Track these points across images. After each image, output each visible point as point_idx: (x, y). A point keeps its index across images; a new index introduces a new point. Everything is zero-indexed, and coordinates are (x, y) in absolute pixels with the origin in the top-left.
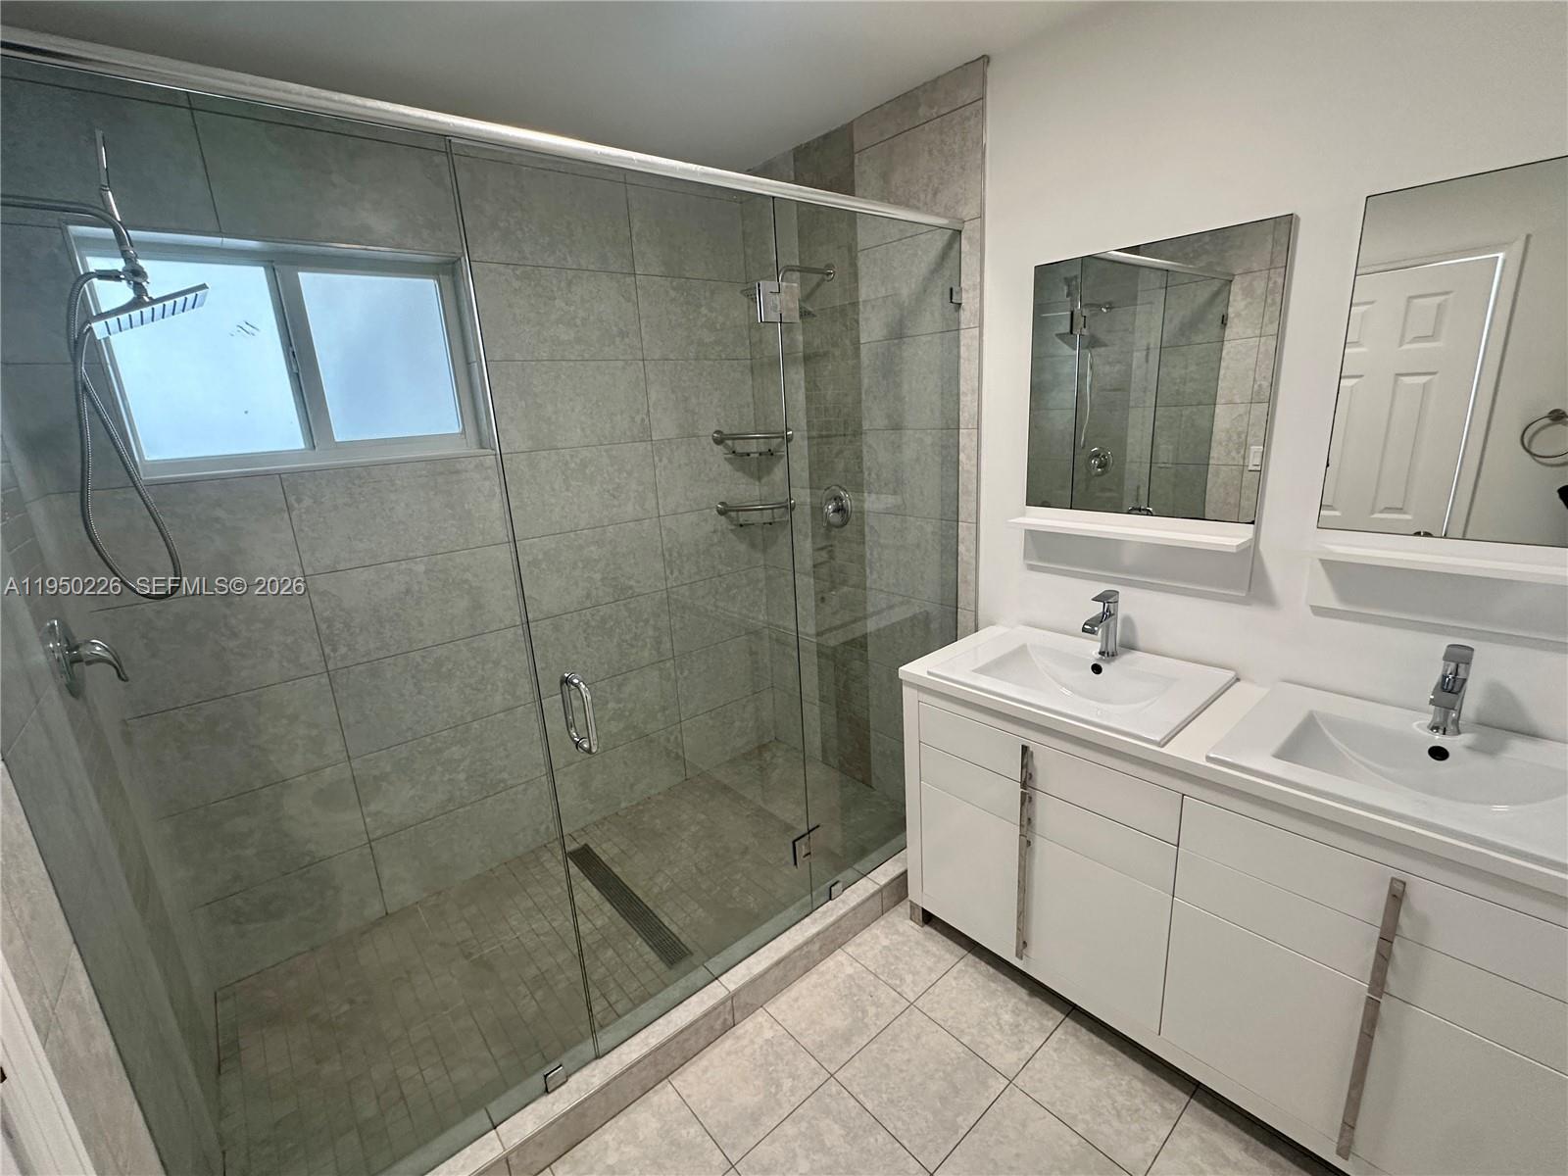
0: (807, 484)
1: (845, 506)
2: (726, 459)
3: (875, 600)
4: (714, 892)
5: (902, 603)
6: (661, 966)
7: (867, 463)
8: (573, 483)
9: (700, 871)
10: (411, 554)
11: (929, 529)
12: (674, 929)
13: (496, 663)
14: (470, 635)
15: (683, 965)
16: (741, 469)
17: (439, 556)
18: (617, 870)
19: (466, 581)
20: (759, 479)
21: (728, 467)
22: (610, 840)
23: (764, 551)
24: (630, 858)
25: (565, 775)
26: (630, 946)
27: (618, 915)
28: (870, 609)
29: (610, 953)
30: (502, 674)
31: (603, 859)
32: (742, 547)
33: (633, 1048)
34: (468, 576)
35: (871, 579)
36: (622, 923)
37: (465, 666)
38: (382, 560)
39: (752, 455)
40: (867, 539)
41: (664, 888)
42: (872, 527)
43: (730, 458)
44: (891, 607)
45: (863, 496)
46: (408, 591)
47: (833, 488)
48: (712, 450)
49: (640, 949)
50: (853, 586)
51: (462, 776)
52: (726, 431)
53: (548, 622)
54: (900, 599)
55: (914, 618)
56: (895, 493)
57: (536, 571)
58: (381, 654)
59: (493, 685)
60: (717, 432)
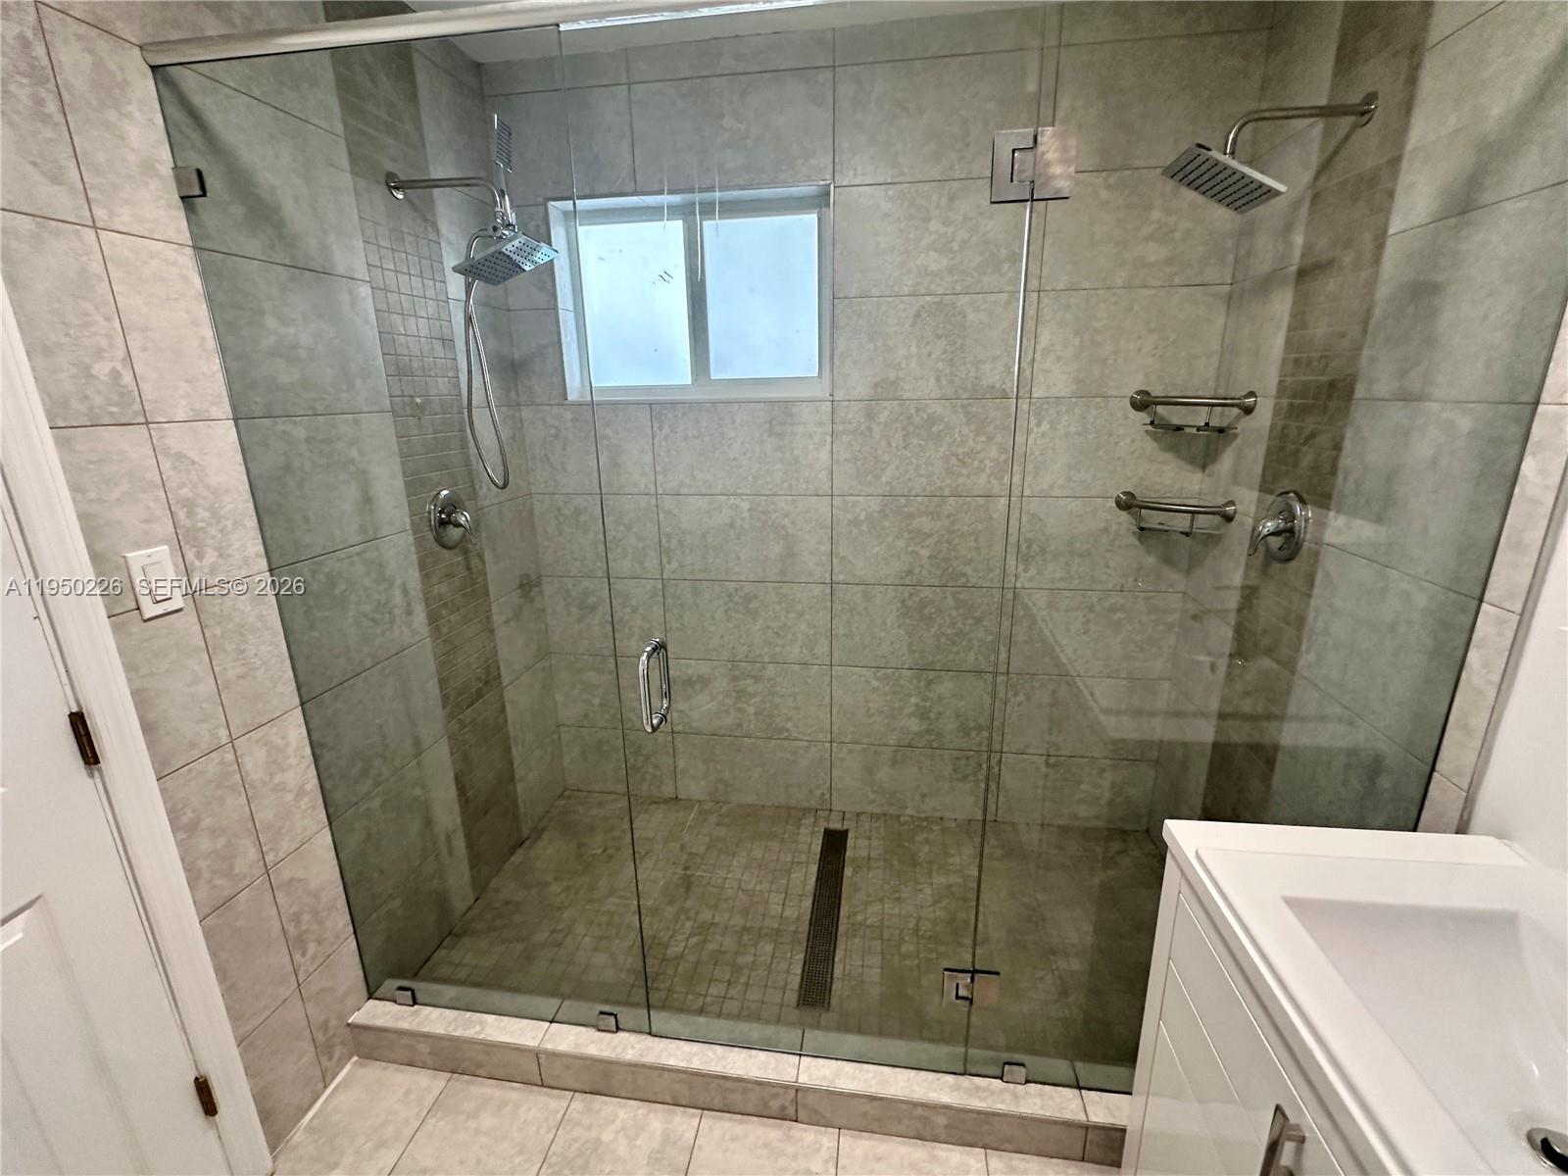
0: (1257, 481)
1: (1297, 529)
2: (1147, 432)
3: (1304, 698)
4: (908, 962)
5: (1340, 720)
6: (792, 997)
7: (1345, 461)
8: (915, 441)
9: (917, 930)
10: (739, 491)
11: (1421, 600)
12: (838, 972)
13: (800, 615)
14: (778, 580)
15: (810, 1015)
16: (1173, 449)
17: (764, 498)
18: (848, 872)
19: (784, 527)
20: (1204, 467)
21: (1150, 445)
22: (870, 839)
23: (1188, 572)
24: (869, 868)
25: (850, 751)
26: (789, 955)
27: (808, 918)
28: (1292, 709)
29: (769, 948)
30: (803, 627)
31: (847, 853)
32: (1150, 560)
33: (679, 1053)
34: (786, 522)
35: (1307, 658)
36: (805, 927)
37: (771, 608)
38: (714, 491)
39: (1187, 430)
40: (1316, 591)
41: (869, 921)
42: (1327, 574)
43: (1155, 433)
44: (1323, 718)
45: (1327, 515)
46: (732, 525)
47: (1292, 494)
48: (1126, 417)
49: (792, 966)
50: (1278, 662)
51: (752, 710)
52: (1157, 391)
53: (859, 588)
54: (1339, 711)
55: (1353, 752)
56: (1378, 520)
57: (855, 531)
58: (701, 576)
59: (793, 634)
60: (1140, 392)
